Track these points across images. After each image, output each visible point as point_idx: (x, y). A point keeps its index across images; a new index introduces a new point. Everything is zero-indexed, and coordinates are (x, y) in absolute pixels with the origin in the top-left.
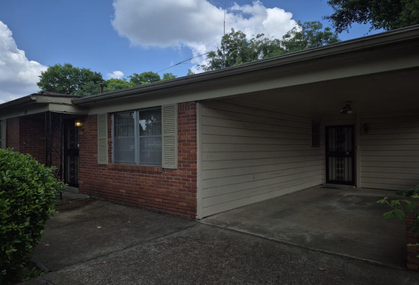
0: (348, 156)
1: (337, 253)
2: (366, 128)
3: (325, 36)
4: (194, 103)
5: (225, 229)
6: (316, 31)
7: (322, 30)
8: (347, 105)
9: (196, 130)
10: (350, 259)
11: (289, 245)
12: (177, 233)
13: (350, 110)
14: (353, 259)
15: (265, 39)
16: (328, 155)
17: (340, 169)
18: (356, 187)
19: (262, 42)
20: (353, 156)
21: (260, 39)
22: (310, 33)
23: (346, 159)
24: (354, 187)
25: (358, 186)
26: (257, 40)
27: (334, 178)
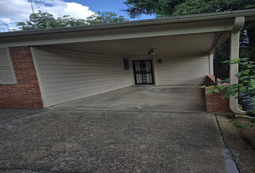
0: (149, 73)
1: (162, 111)
2: (160, 61)
3: (120, 20)
4: (27, 47)
5: (73, 110)
6: (113, 17)
7: (118, 17)
8: (150, 50)
9: (33, 62)
10: (171, 112)
11: (128, 111)
12: (29, 116)
13: (153, 52)
14: (173, 112)
15: (71, 18)
16: (135, 73)
17: (144, 78)
18: (155, 85)
19: (68, 19)
20: (152, 72)
21: (67, 18)
22: (108, 18)
23: (148, 74)
24: (154, 85)
25: (156, 85)
26: (64, 18)
27: (140, 82)
